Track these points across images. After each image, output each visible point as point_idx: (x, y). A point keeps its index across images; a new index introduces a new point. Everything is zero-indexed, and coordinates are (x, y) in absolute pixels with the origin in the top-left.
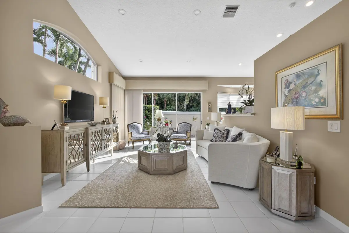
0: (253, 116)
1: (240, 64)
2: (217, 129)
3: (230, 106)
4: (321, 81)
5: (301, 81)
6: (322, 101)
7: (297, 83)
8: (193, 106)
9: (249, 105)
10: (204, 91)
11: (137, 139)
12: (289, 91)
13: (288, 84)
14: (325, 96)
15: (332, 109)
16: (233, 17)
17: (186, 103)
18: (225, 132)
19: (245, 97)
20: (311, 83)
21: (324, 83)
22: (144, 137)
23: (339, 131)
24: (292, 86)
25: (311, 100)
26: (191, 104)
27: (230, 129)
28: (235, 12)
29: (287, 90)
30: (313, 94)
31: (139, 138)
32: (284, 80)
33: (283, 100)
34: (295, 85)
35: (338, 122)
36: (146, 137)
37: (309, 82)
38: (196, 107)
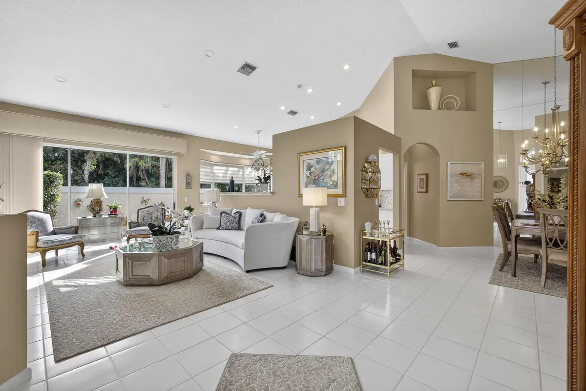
0: (271, 195)
1: (236, 127)
2: (224, 212)
3: (232, 182)
4: (334, 169)
5: (320, 166)
6: (335, 184)
7: (317, 167)
8: (107, 174)
9: (264, 183)
10: (179, 155)
11: (54, 244)
12: (310, 174)
13: (309, 167)
14: (336, 181)
15: (339, 190)
16: (248, 75)
17: (89, 167)
18: (238, 215)
19: (261, 174)
20: (327, 169)
21: (336, 171)
22: (70, 239)
23: (344, 205)
24: (313, 169)
25: (327, 182)
26: (101, 172)
27: (241, 211)
28: (251, 72)
29: (309, 172)
30: (329, 178)
31: (60, 241)
32: (306, 162)
33: (305, 181)
34: (315, 168)
35: (343, 199)
36: (74, 238)
37: (327, 168)
38: (114, 178)
